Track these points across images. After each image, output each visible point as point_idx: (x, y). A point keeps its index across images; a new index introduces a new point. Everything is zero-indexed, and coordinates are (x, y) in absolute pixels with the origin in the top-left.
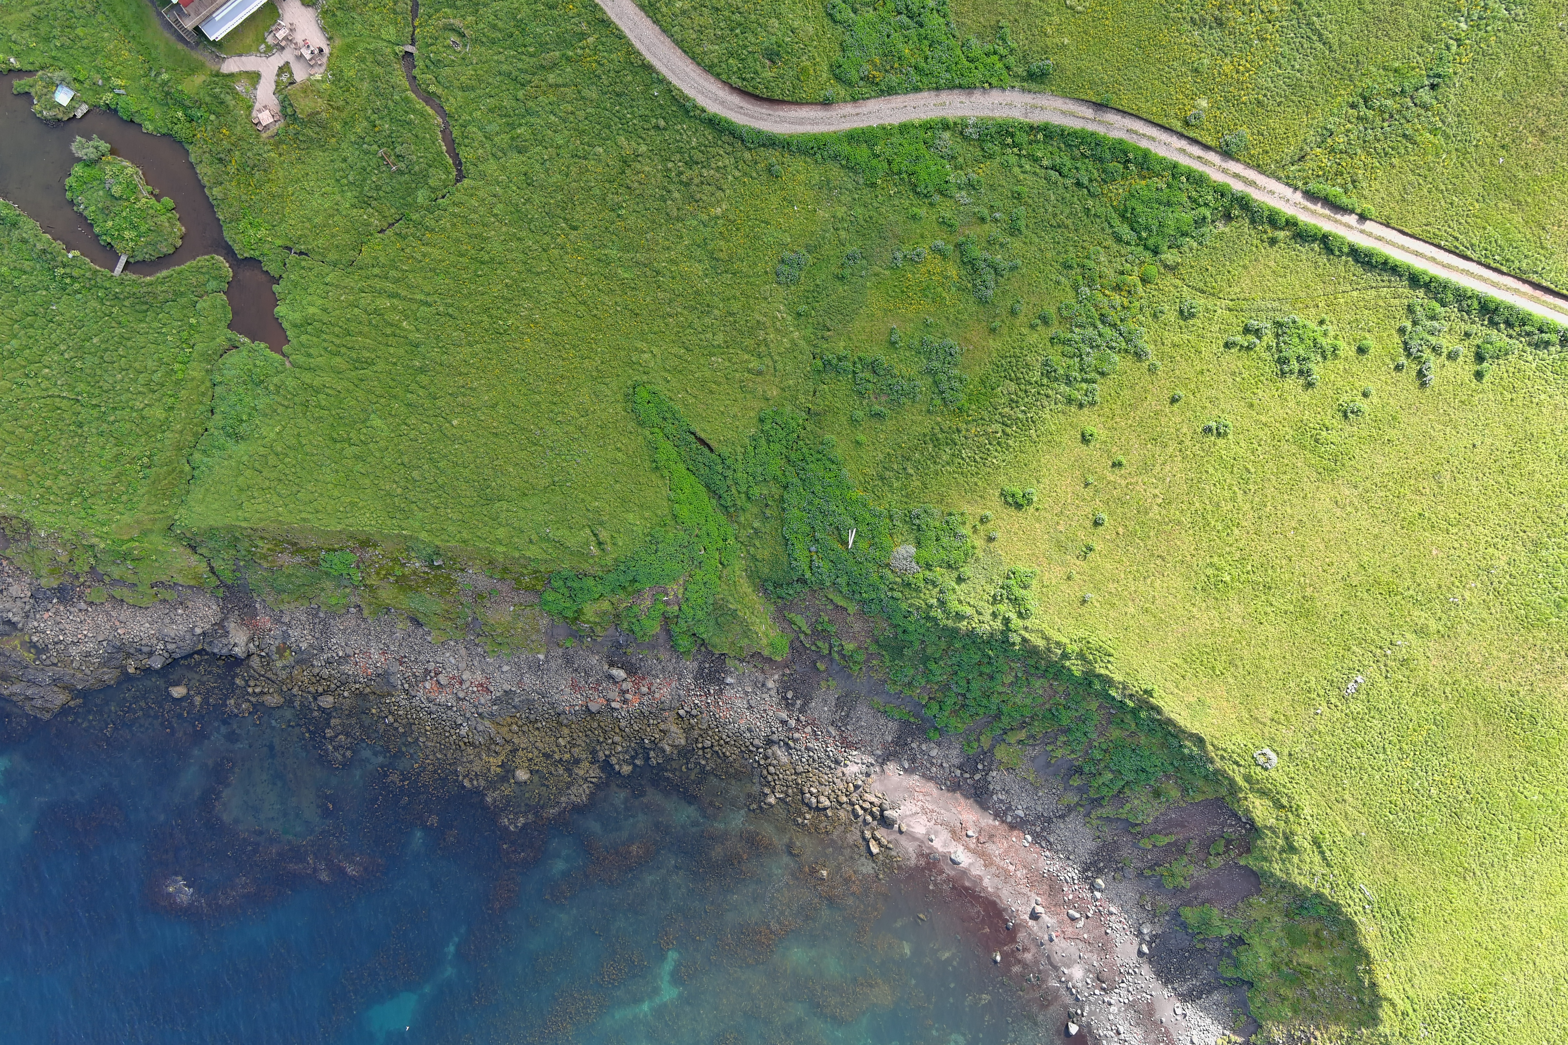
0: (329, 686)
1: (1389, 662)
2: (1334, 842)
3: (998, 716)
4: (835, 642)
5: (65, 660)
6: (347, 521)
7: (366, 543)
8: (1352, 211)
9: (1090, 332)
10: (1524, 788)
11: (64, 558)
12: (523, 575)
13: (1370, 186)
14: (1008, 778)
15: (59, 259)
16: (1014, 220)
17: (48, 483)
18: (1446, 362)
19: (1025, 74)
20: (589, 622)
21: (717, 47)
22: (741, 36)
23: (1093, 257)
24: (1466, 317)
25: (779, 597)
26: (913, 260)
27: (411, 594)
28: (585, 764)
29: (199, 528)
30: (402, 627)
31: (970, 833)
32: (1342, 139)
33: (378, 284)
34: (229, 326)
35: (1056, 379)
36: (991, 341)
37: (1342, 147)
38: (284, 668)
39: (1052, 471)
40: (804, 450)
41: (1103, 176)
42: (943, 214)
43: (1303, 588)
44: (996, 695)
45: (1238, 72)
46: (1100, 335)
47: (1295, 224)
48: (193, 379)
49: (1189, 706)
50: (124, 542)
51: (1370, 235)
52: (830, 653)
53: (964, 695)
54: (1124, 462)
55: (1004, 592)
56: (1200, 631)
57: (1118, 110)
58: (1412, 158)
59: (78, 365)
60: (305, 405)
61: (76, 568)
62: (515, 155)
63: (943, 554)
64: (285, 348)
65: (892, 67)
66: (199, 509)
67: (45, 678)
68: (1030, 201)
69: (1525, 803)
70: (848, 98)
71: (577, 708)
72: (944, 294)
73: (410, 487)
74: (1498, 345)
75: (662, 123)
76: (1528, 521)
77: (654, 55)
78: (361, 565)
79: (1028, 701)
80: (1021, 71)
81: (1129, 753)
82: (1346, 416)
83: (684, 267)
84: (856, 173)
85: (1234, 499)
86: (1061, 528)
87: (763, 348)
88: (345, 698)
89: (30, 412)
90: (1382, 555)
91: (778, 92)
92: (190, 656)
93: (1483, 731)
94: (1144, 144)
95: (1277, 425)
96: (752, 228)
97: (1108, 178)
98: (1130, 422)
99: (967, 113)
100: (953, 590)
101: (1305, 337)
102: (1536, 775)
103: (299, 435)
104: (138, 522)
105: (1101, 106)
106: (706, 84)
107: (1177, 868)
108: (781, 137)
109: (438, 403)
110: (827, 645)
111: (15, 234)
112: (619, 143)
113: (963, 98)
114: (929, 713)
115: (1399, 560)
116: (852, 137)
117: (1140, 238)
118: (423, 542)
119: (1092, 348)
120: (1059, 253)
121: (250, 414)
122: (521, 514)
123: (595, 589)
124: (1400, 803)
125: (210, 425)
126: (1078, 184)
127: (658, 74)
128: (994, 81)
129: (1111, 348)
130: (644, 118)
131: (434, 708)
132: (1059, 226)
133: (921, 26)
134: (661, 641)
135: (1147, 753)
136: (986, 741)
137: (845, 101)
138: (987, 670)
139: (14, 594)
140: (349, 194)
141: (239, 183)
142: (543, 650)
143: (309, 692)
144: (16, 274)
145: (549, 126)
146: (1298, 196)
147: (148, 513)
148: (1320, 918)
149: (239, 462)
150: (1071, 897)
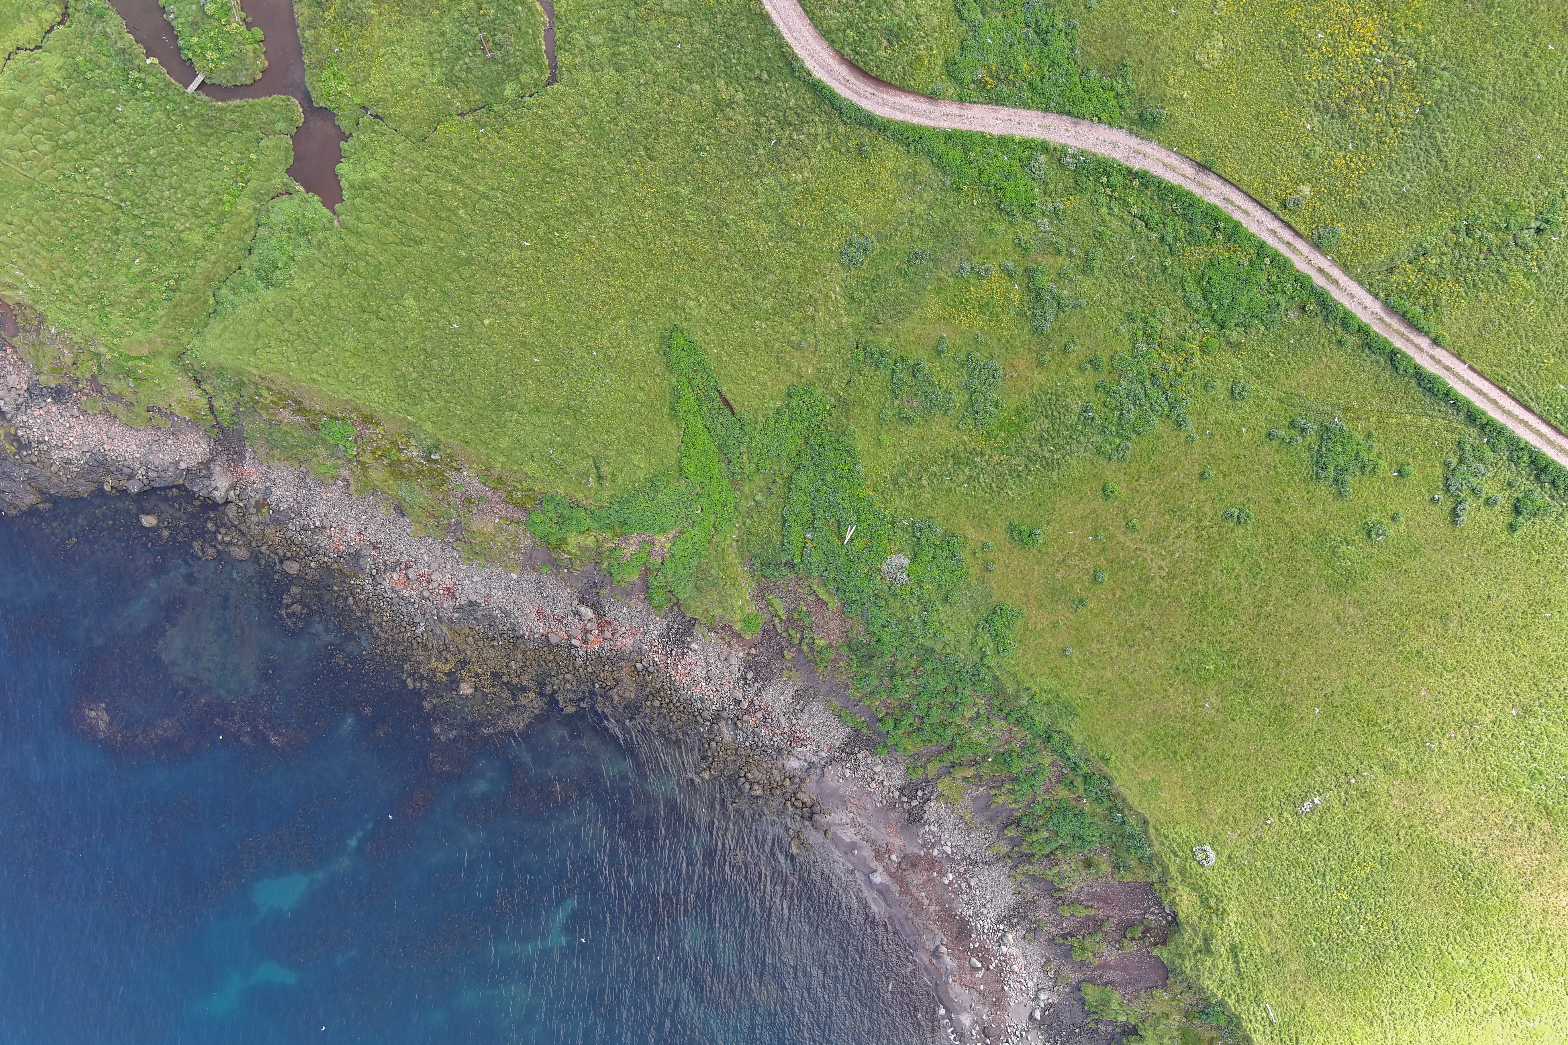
0: (298, 553)
1: (1350, 791)
2: (1251, 955)
3: (951, 748)
4: (808, 634)
5: (45, 460)
6: (356, 393)
7: (368, 419)
8: (1427, 334)
9: (1137, 388)
10: (1453, 948)
11: (68, 359)
12: (517, 490)
13: (1451, 314)
14: (944, 811)
15: (137, 62)
16: (1089, 258)
17: (71, 281)
18: (1482, 508)
19: (1136, 117)
20: (569, 553)
21: (838, 15)
22: (865, 9)
23: (1159, 316)
24: (1514, 468)
25: (763, 576)
26: (980, 274)
27: (401, 481)
28: (532, 695)
29: (208, 363)
30: (385, 512)
31: (894, 857)
32: (1434, 260)
33: (444, 165)
34: (287, 171)
35: (1092, 427)
36: (1036, 374)
37: (1432, 267)
38: (258, 524)
39: (1065, 518)
40: (824, 436)
41: (1189, 238)
42: (1020, 236)
43: (1285, 695)
44: (953, 726)
45: (1348, 168)
46: (1146, 395)
47: (1367, 333)
48: (239, 214)
49: (1142, 783)
50: (131, 358)
51: (1438, 362)
52: (800, 644)
53: (921, 718)
54: (1138, 527)
55: (987, 625)
56: (1172, 712)
57: (1220, 176)
58: (1499, 297)
59: (129, 172)
60: (344, 267)
61: (78, 373)
62: (612, 71)
63: (936, 572)
64: (338, 207)
65: (1007, 78)
66: (213, 344)
67: (20, 474)
68: (1110, 245)
69: (1450, 964)
70: (955, 98)
71: (537, 636)
72: (1002, 316)
73: (426, 374)
74: (1538, 503)
75: (765, 76)
76: (1524, 685)
78: (359, 440)
79: (983, 740)
80: (1133, 113)
81: (1070, 815)
82: (1369, 536)
83: (752, 224)
84: (945, 173)
85: (1238, 590)
86: (1059, 576)
88: (310, 567)
89: (70, 206)
90: (1371, 683)
91: (887, 74)
92: (170, 488)
93: (1427, 881)
94: (1237, 216)
95: (1299, 528)
96: (829, 201)
97: (1193, 240)
98: (1154, 488)
99: (1070, 142)
100: (938, 610)
101: (1348, 447)
102: (1468, 939)
103: (330, 294)
104: (150, 342)
105: (1204, 167)
106: (818, 49)
107: (1089, 942)
108: (880, 120)
109: (476, 298)
110: (799, 635)
111: (99, 27)
112: (718, 86)
113: (1069, 126)
114: (883, 728)
115: (1386, 692)
116: (950, 137)
117: (1210, 308)
118: (426, 432)
119: (1135, 404)
120: (1126, 303)
121: (286, 264)
122: (529, 428)
123: (583, 521)
124: (1326, 931)
125: (245, 264)
126: (1162, 240)
127: (773, 26)
128: (1104, 117)
129: (1154, 410)
130: (749, 67)
131: (396, 601)
132: (1132, 276)
133: (1046, 45)
134: (636, 590)
135: (1088, 821)
136: (932, 769)
137: (952, 100)
138: (951, 699)
139: (11, 384)
140: (439, 69)
141: (332, 32)
142: (518, 570)
143: (277, 554)
144: (90, 66)
145: (653, 51)
146: (1377, 306)
147: (161, 336)
148: (1218, 1027)
149: (263, 308)
150: (977, 945)
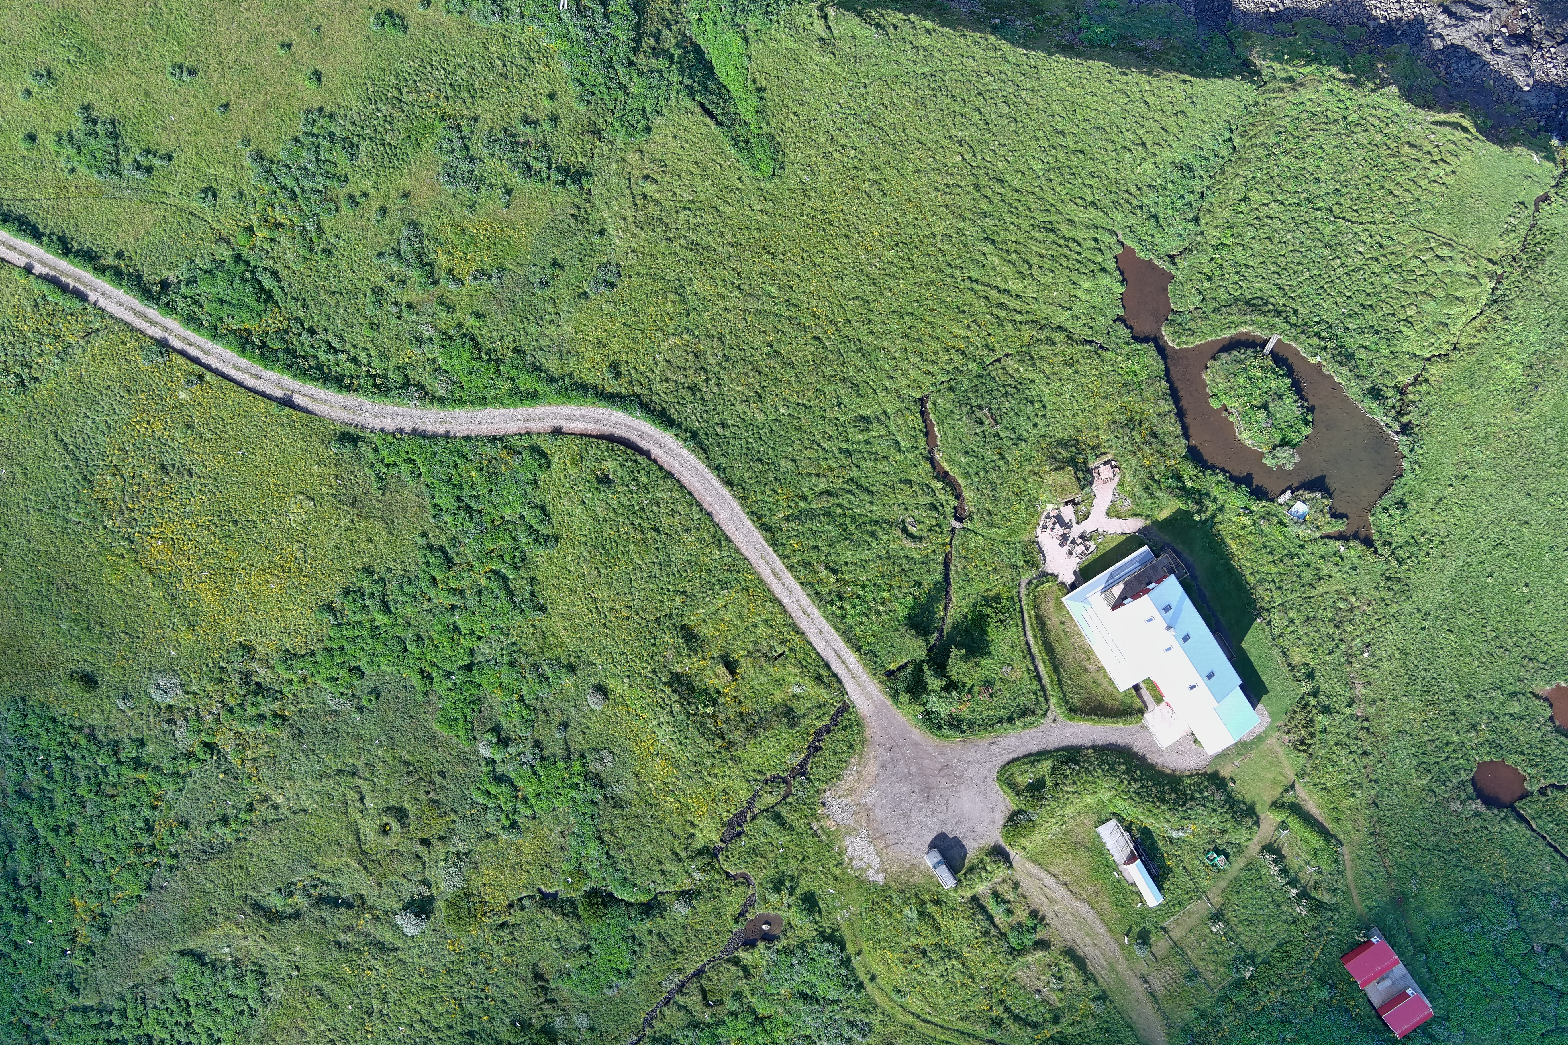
6: (1081, 69)
7: (1067, 48)
8: (38, 277)
9: (307, 184)
13: (19, 300)
15: (1329, 356)
16: (378, 303)
19: (359, 444)
22: (634, 502)
23: (300, 259)
29: (1234, 80)
32: (47, 348)
33: (1018, 305)
35: (344, 139)
36: (408, 185)
37: (47, 340)
39: (353, 47)
40: (608, 99)
41: (287, 337)
42: (449, 317)
45: (148, 422)
46: (297, 180)
47: (95, 269)
48: (1217, 227)
51: (21, 253)
54: (278, 48)
57: (269, 398)
60: (1107, 192)
62: (867, 415)
64: (1119, 251)
65: (490, 462)
66: (1231, 99)
68: (361, 319)
70: (535, 437)
72: (452, 236)
73: (1012, 97)
75: (719, 430)
77: (719, 494)
80: (363, 447)
82: (49, 73)
83: (711, 291)
84: (533, 364)
87: (640, 202)
91: (603, 446)
94: (244, 362)
95: (120, 72)
97: (282, 334)
98: (271, 90)
99: (418, 412)
101: (89, 157)
105: (286, 403)
106: (672, 461)
108: (603, 403)
109: (973, 180)
112: (763, 416)
113: (422, 427)
116: (533, 398)
117: (253, 273)
118: (1007, 41)
119: (306, 169)
122: (902, 58)
125: (1207, 182)
126: (312, 332)
128: (389, 438)
129: (287, 166)
130: (736, 436)
132: (334, 293)
133: (458, 498)
137: (538, 433)
140: (1034, 393)
145: (830, 438)
146: (92, 297)
149: (1182, 141)
